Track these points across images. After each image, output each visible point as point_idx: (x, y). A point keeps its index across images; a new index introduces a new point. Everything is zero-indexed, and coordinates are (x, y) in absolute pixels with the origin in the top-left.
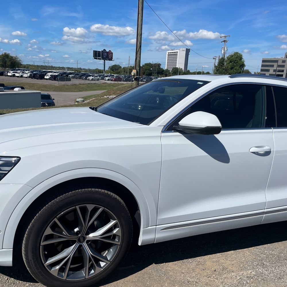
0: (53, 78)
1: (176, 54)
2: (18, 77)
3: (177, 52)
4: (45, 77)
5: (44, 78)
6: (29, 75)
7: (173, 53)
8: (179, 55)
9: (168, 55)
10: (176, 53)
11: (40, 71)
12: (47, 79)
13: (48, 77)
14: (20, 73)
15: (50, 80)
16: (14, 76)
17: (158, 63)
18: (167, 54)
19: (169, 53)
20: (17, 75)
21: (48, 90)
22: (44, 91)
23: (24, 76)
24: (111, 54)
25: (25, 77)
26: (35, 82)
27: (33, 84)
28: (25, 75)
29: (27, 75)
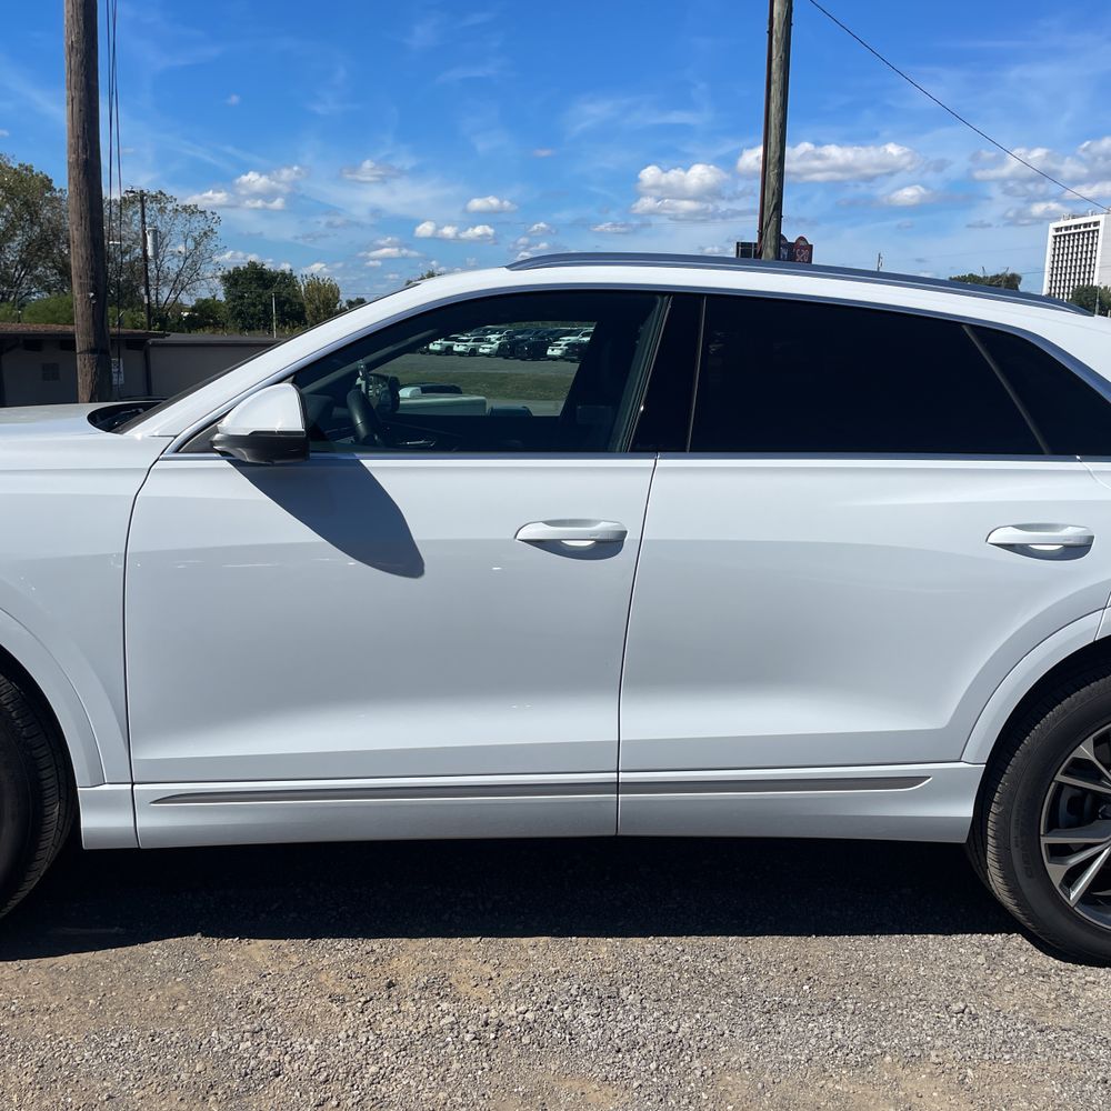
0: (574, 353)
1: (1093, 231)
2: (461, 354)
3: (1096, 224)
4: (549, 352)
5: (547, 356)
6: (495, 346)
7: (1076, 227)
8: (1104, 234)
9: (1055, 237)
10: (1092, 228)
11: (537, 333)
12: (554, 358)
13: (557, 352)
14: (468, 341)
15: (567, 360)
16: (448, 351)
17: (1009, 273)
18: (1052, 233)
19: (1057, 230)
20: (458, 348)
21: (552, 394)
22: (535, 398)
23: (481, 350)
24: (805, 252)
25: (484, 354)
26: (513, 371)
27: (504, 377)
28: (485, 349)
29: (489, 346)
